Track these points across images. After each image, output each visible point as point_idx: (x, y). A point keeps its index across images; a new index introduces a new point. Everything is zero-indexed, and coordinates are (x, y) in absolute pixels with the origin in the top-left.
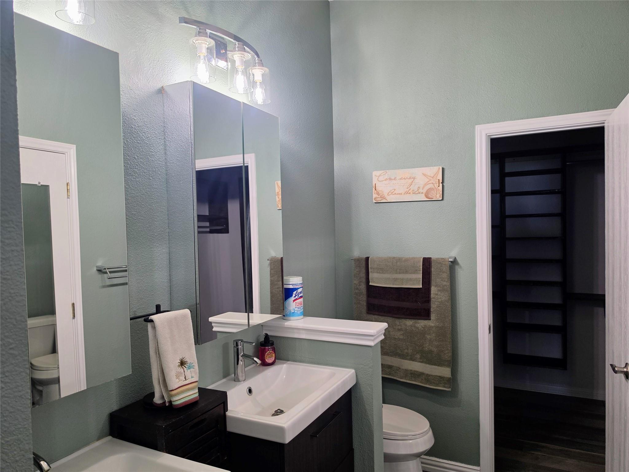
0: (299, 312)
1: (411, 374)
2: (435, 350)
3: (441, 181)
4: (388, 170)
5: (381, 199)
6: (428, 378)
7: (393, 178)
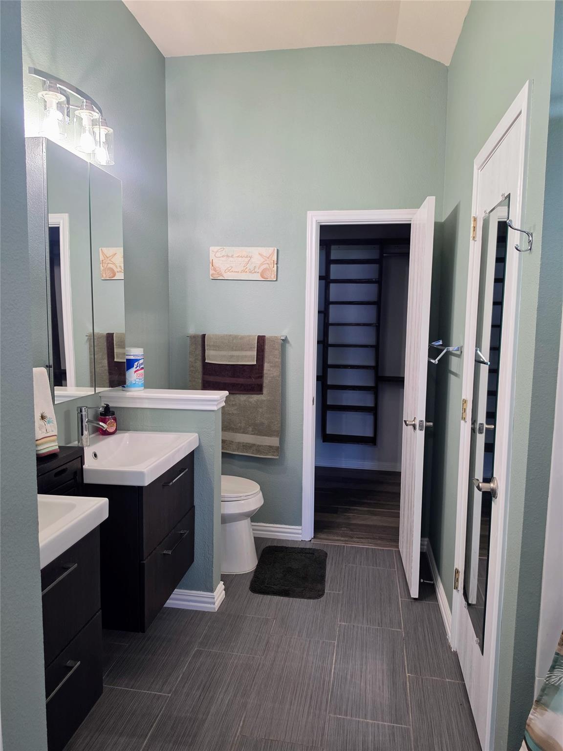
0: (140, 384)
1: (244, 446)
2: (266, 422)
3: (275, 262)
4: (225, 246)
5: (217, 276)
6: (258, 448)
7: (230, 255)
